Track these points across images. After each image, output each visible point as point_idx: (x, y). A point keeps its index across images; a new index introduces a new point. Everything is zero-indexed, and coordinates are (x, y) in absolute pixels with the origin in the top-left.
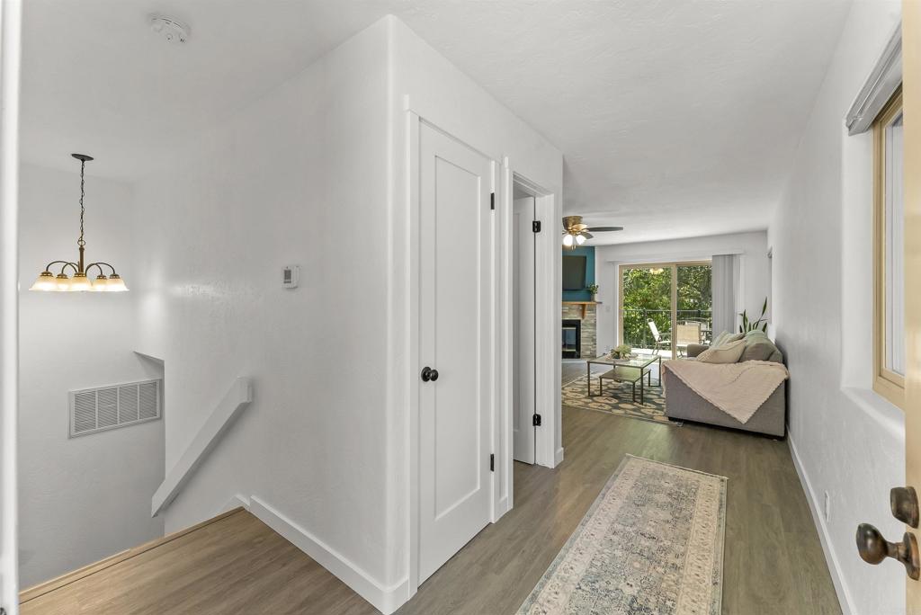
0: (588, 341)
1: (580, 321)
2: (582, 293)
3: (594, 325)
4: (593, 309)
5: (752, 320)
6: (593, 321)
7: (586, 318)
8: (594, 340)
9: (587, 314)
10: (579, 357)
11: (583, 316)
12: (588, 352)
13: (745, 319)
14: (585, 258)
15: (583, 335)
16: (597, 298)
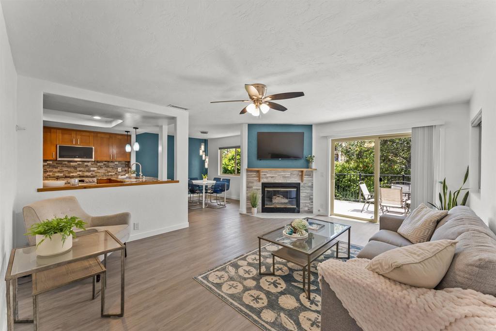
0: (305, 200)
1: (299, 183)
2: (301, 162)
3: (312, 187)
4: (310, 175)
5: (452, 188)
6: (310, 184)
7: (304, 182)
8: (311, 199)
9: (305, 178)
10: (299, 212)
11: (302, 180)
12: (306, 209)
13: (445, 187)
14: (303, 133)
15: (302, 195)
16: (314, 165)
